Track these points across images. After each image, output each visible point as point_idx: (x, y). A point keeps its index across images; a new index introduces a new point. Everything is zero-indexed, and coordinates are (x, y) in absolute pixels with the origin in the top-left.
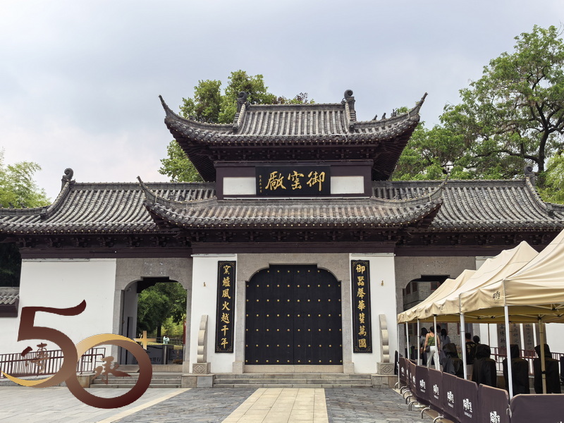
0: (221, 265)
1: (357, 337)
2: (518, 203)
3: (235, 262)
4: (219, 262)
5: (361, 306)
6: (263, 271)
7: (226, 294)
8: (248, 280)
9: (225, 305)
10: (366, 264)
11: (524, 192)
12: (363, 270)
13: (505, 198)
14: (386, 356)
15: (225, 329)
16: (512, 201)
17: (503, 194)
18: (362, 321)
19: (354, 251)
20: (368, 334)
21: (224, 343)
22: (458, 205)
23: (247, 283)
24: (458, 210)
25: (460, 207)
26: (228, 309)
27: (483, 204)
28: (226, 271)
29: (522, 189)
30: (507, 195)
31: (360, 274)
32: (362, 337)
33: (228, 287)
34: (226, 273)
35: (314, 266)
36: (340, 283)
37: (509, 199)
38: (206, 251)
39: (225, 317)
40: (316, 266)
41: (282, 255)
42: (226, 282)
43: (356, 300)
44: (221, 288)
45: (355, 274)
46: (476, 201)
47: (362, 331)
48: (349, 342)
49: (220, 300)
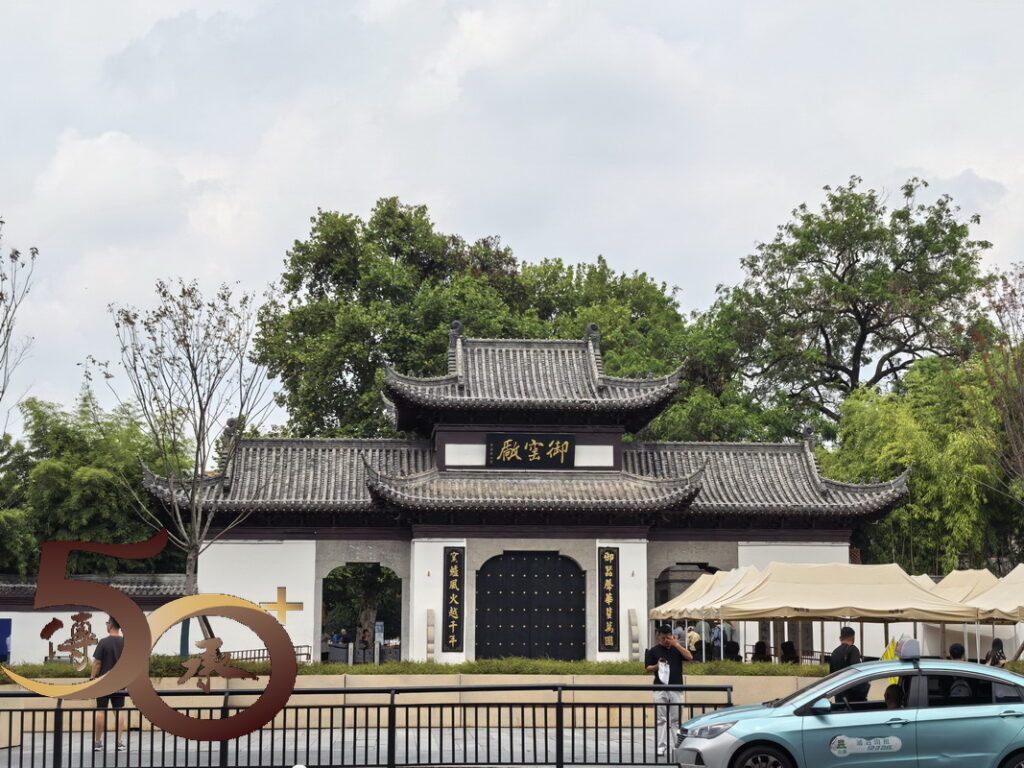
0: (448, 551)
1: (602, 634)
2: (791, 475)
3: (463, 548)
4: (446, 548)
5: (609, 599)
6: (495, 559)
7: (453, 585)
8: (479, 569)
9: (453, 598)
10: (615, 551)
11: (800, 459)
12: (612, 559)
13: (778, 468)
14: (635, 655)
15: (453, 625)
16: (786, 472)
17: (776, 462)
18: (609, 616)
19: (602, 536)
20: (615, 631)
21: (453, 640)
22: (722, 477)
23: (477, 572)
24: (722, 484)
25: (724, 480)
26: (456, 603)
27: (751, 476)
28: (454, 559)
29: (799, 455)
30: (780, 465)
31: (608, 563)
32: (609, 634)
33: (455, 578)
34: (453, 560)
35: (555, 553)
36: (584, 572)
37: (781, 469)
38: (429, 534)
39: (453, 612)
40: (557, 552)
41: (518, 540)
42: (454, 571)
43: (603, 593)
44: (447, 578)
45: (603, 564)
46: (743, 472)
47: (609, 628)
48: (594, 639)
49: (447, 592)
